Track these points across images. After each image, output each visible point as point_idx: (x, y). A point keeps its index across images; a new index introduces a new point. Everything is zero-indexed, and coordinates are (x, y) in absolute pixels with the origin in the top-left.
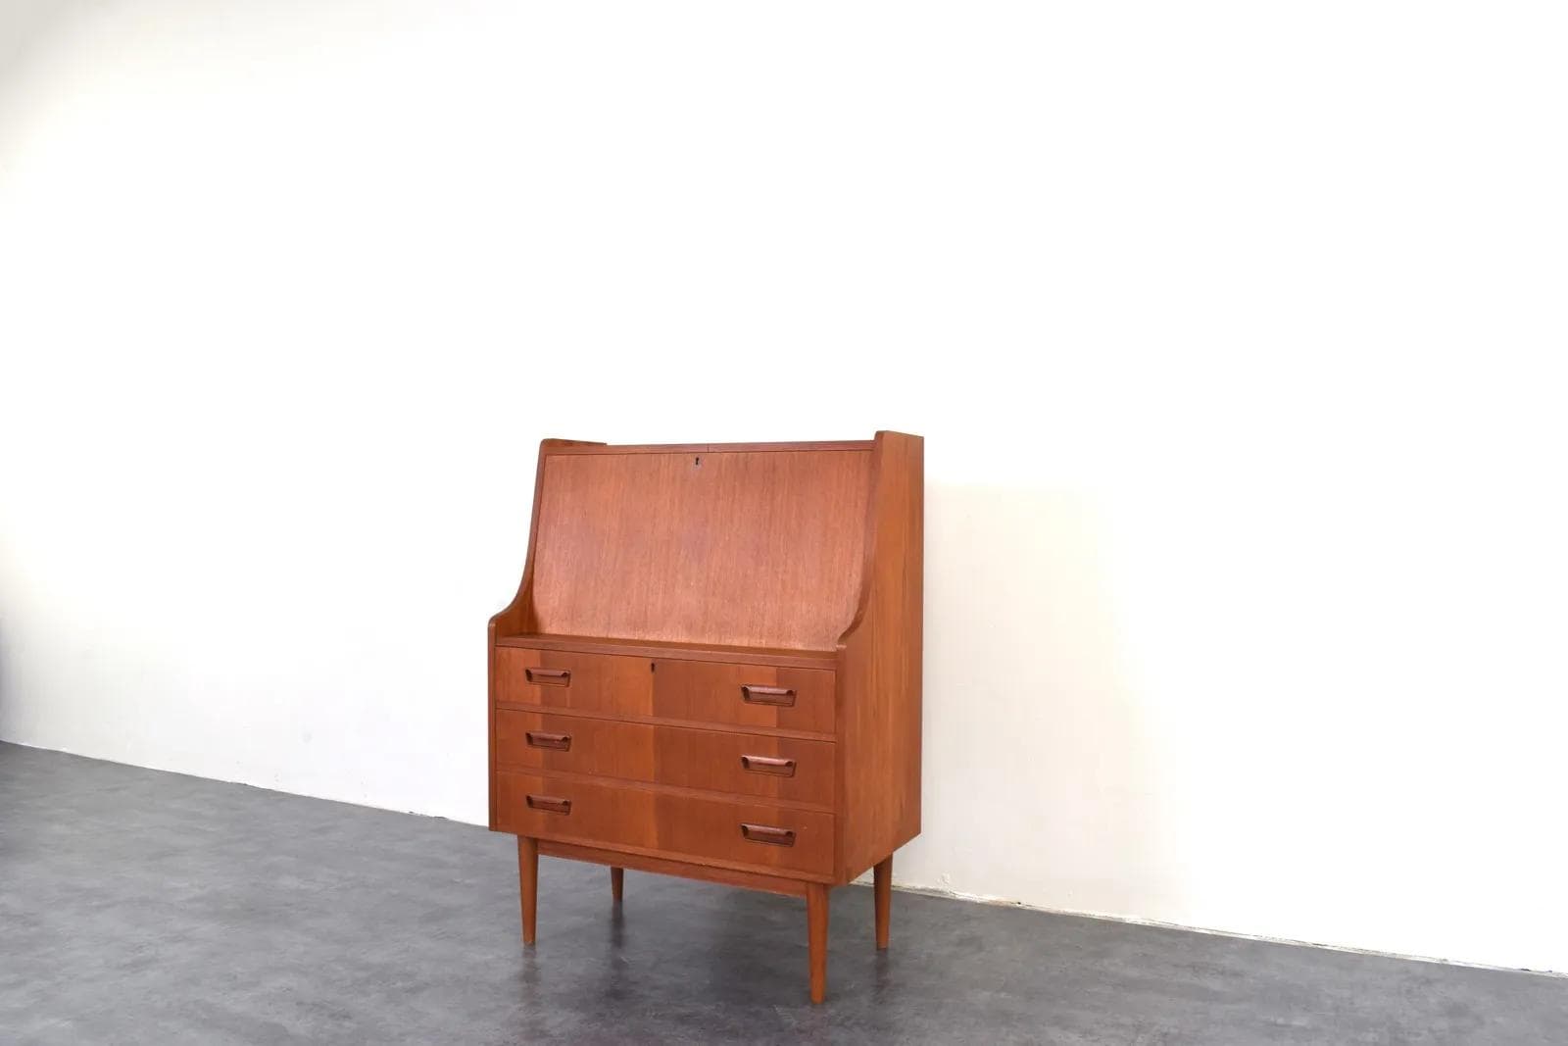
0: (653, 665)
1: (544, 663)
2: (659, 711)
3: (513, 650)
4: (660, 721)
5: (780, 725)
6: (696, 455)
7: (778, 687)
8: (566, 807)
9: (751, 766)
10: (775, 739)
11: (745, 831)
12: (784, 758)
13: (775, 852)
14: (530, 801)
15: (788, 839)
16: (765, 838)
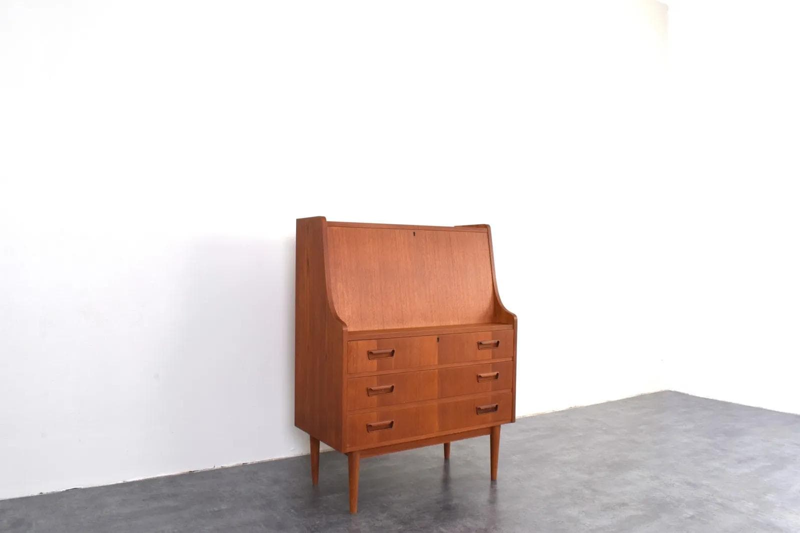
0: (438, 339)
1: (379, 346)
2: (440, 362)
3: (360, 342)
4: (441, 367)
5: (493, 358)
6: (413, 231)
7: (492, 340)
8: (391, 425)
9: (480, 379)
10: (491, 364)
11: (478, 410)
12: (496, 371)
13: (490, 415)
14: (369, 428)
15: (496, 408)
16: (487, 411)
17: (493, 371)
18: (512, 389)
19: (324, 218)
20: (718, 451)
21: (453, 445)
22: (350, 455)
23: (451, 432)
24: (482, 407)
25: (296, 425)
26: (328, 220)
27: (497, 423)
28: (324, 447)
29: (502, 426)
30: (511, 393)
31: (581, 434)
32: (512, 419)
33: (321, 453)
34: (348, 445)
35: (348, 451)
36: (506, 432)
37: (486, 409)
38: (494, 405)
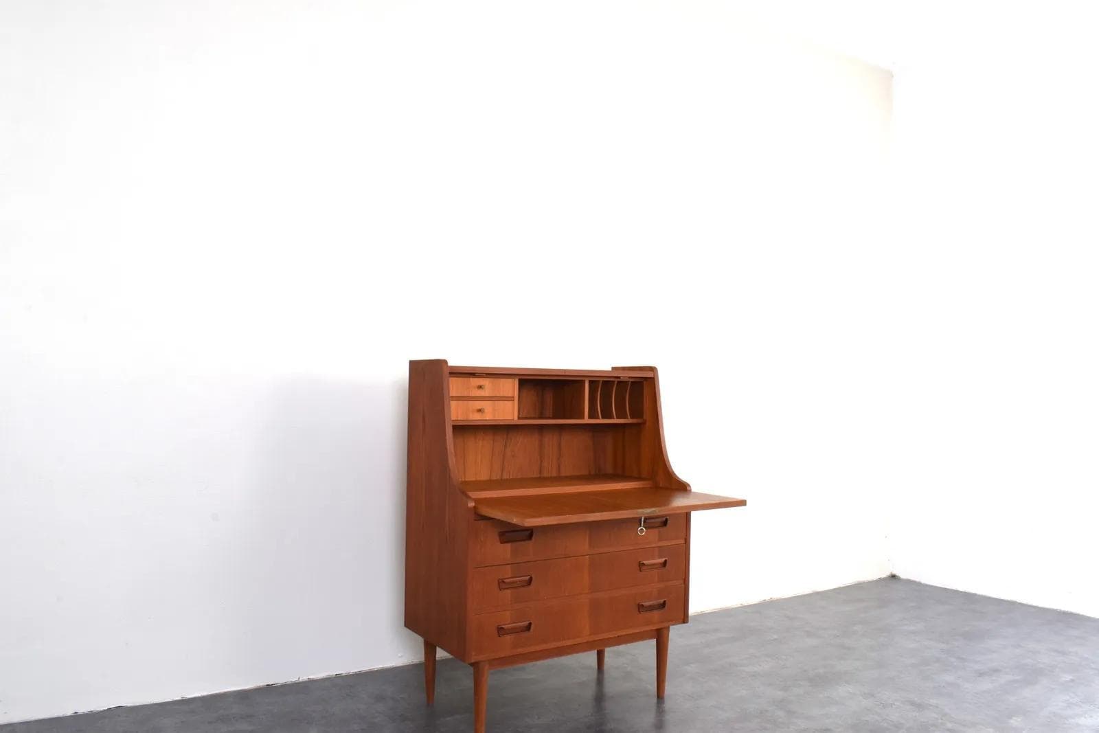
2: (592, 546)
4: (593, 552)
5: (660, 540)
8: (528, 628)
9: (644, 568)
10: (656, 549)
11: (641, 608)
12: (662, 558)
13: (656, 615)
14: (501, 631)
15: (664, 605)
16: (651, 608)
17: (660, 557)
18: (685, 579)
19: (445, 362)
20: (953, 659)
21: (609, 652)
22: (475, 665)
23: (606, 636)
24: (647, 604)
25: (405, 626)
26: (451, 363)
27: (665, 625)
28: (441, 654)
29: (671, 627)
30: (683, 585)
31: (775, 637)
32: (684, 618)
33: (439, 661)
34: (473, 654)
35: (473, 661)
36: (676, 634)
37: (650, 606)
38: (662, 601)
